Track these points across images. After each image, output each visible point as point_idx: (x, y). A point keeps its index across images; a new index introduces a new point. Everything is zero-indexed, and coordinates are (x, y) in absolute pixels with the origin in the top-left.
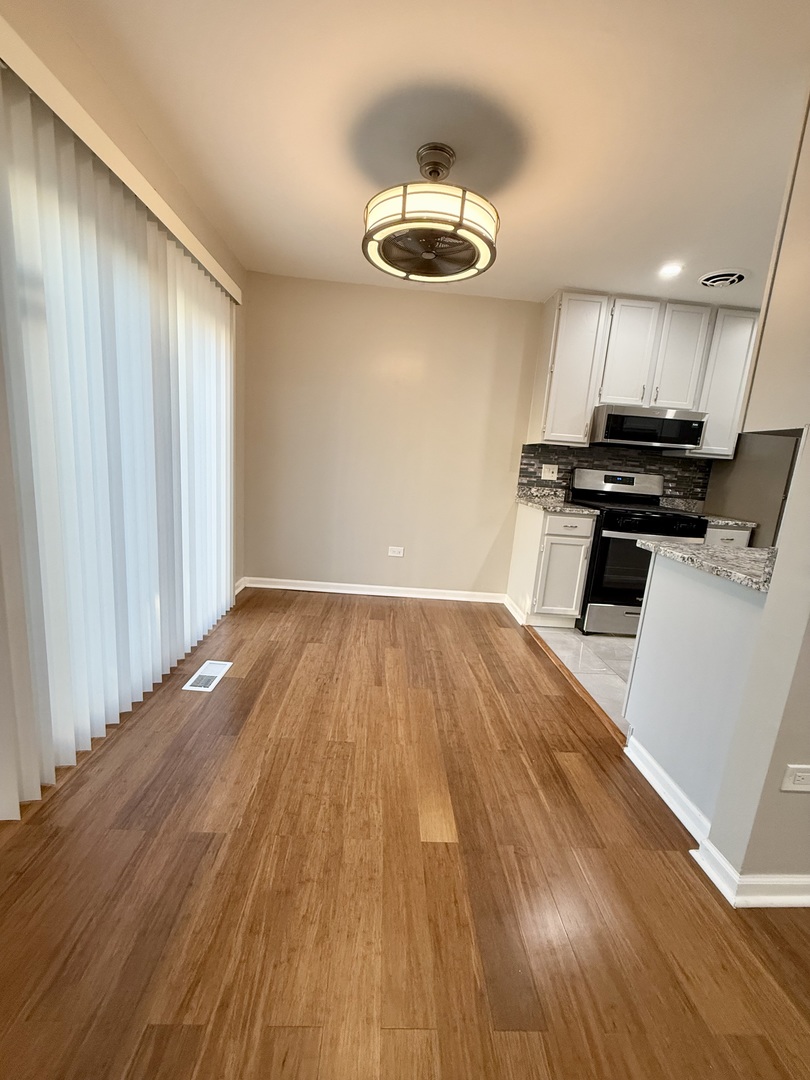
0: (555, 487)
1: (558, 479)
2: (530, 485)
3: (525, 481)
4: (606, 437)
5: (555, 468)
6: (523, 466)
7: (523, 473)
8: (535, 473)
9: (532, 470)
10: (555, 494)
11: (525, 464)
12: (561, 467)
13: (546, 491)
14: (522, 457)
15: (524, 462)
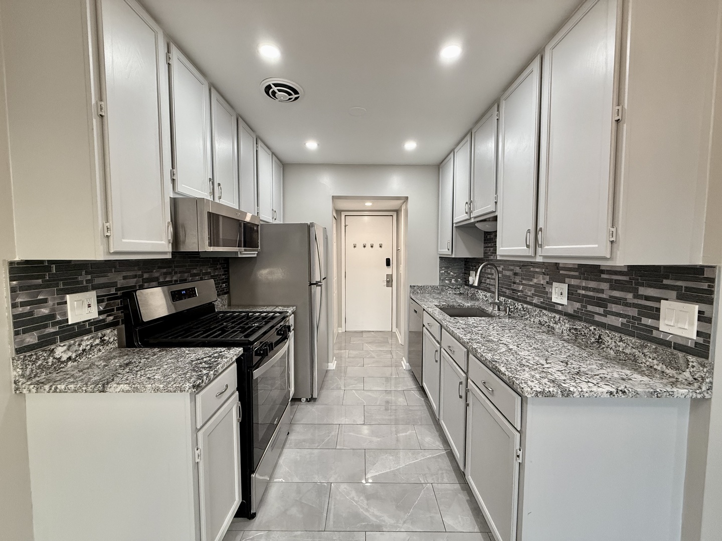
0: (97, 330)
1: (100, 313)
2: (46, 342)
3: (31, 339)
4: (210, 245)
5: (92, 296)
6: (20, 310)
7: (22, 324)
8: (51, 316)
9: (45, 311)
10: (102, 341)
11: (23, 304)
12: (102, 292)
13: (86, 341)
14: (13, 290)
15: (19, 300)
